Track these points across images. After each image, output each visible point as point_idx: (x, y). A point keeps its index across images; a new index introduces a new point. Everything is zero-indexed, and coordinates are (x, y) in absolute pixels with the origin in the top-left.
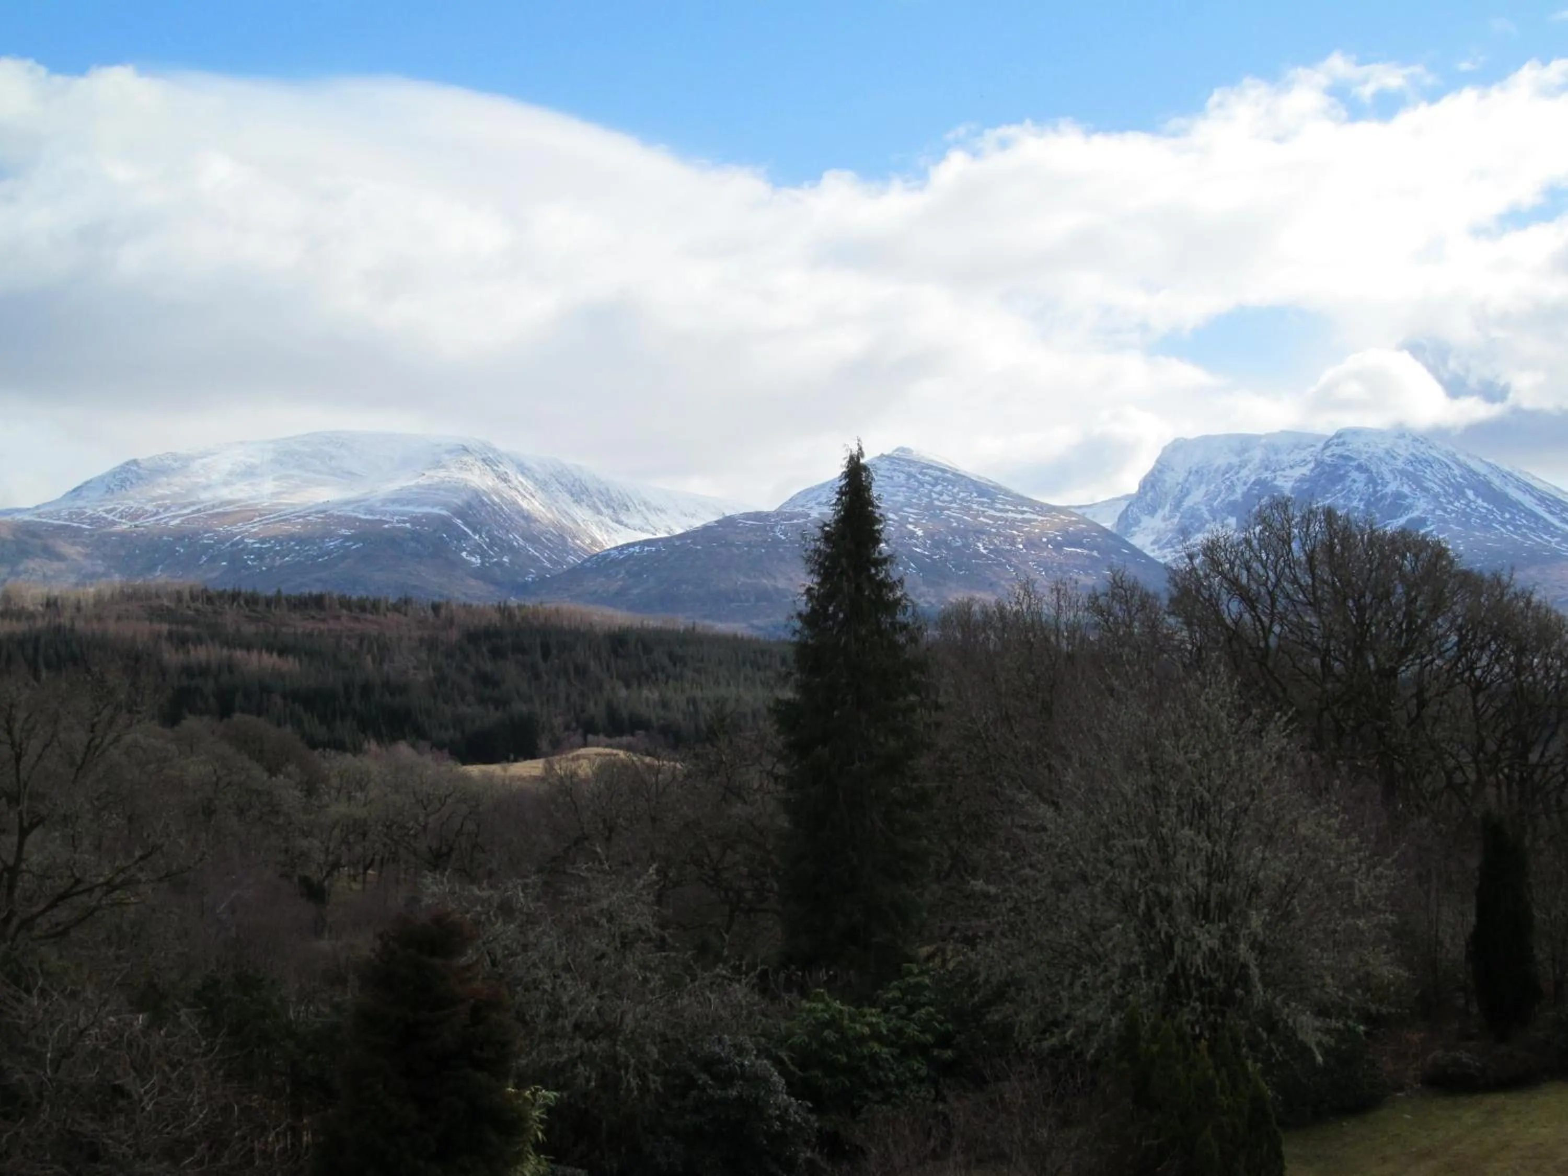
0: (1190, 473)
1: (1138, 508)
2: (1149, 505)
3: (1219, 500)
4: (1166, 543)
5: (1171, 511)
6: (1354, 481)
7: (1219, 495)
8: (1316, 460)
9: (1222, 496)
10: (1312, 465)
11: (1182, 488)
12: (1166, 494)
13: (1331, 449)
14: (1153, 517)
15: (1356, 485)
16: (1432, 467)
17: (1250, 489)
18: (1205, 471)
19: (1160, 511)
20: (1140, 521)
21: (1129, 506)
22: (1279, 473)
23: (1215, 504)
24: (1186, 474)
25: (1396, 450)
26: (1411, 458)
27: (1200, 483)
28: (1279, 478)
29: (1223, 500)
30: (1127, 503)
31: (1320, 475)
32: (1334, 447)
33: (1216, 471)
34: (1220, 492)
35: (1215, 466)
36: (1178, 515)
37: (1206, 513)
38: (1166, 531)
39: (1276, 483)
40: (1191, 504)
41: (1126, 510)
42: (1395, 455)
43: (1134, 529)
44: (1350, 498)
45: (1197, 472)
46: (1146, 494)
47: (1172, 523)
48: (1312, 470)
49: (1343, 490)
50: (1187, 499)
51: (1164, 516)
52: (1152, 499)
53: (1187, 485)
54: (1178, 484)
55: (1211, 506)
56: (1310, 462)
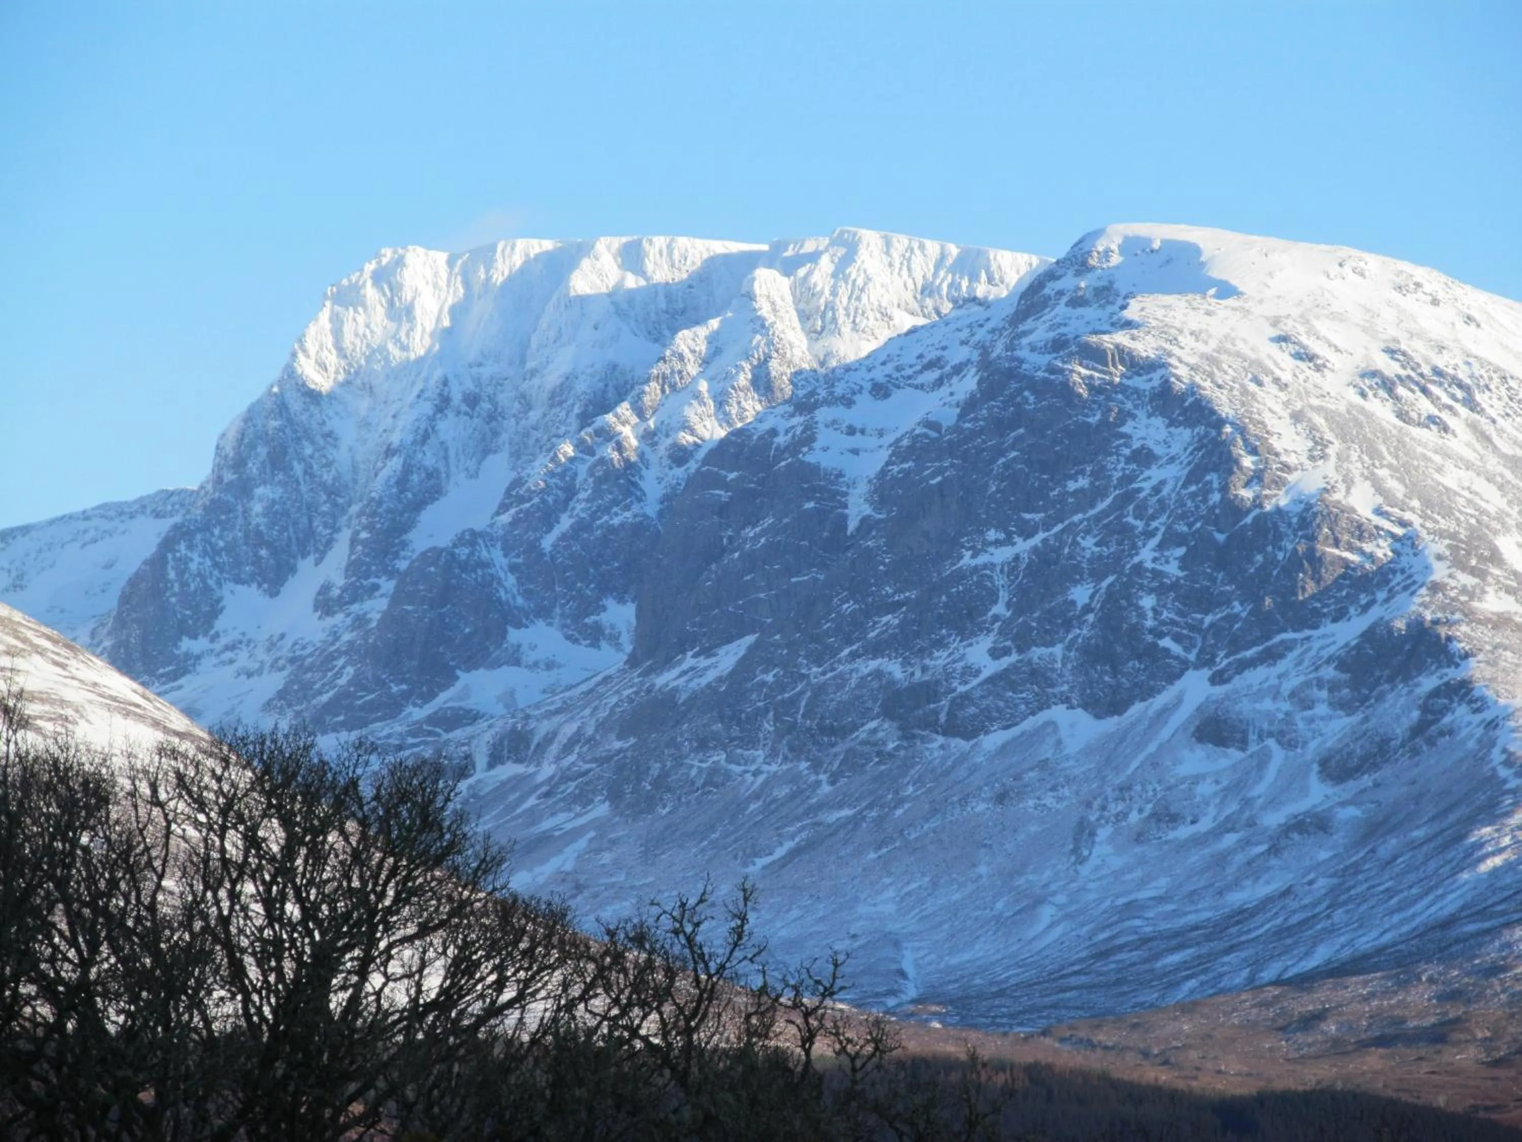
0: (443, 403)
1: (212, 552)
2: (257, 539)
3: (565, 523)
4: (330, 708)
5: (354, 568)
6: (1144, 457)
7: (564, 504)
8: (985, 364)
9: (579, 507)
10: (968, 384)
11: (407, 469)
12: (333, 492)
13: (1048, 316)
14: (274, 593)
15: (1155, 474)
16: (1471, 404)
17: (701, 481)
18: (505, 398)
19: (305, 565)
20: (215, 611)
21: (167, 544)
22: (823, 414)
23: (547, 542)
24: (427, 408)
25: (1323, 327)
26: (1391, 368)
27: (486, 450)
28: (824, 436)
29: (581, 527)
30: (164, 526)
31: (1000, 426)
32: (1061, 309)
33: (557, 397)
34: (570, 492)
35: (552, 378)
36: (388, 585)
37: (511, 580)
38: (327, 660)
39: (811, 458)
40: (444, 540)
41: (157, 563)
42: (1315, 347)
43: (186, 644)
44: (1126, 530)
45: (472, 400)
46: (244, 489)
47: (360, 621)
48: (969, 406)
49: (1096, 494)
50: (428, 516)
51: (325, 589)
52: (268, 512)
53: (428, 458)
54: (390, 452)
55: (533, 547)
56: (958, 370)
